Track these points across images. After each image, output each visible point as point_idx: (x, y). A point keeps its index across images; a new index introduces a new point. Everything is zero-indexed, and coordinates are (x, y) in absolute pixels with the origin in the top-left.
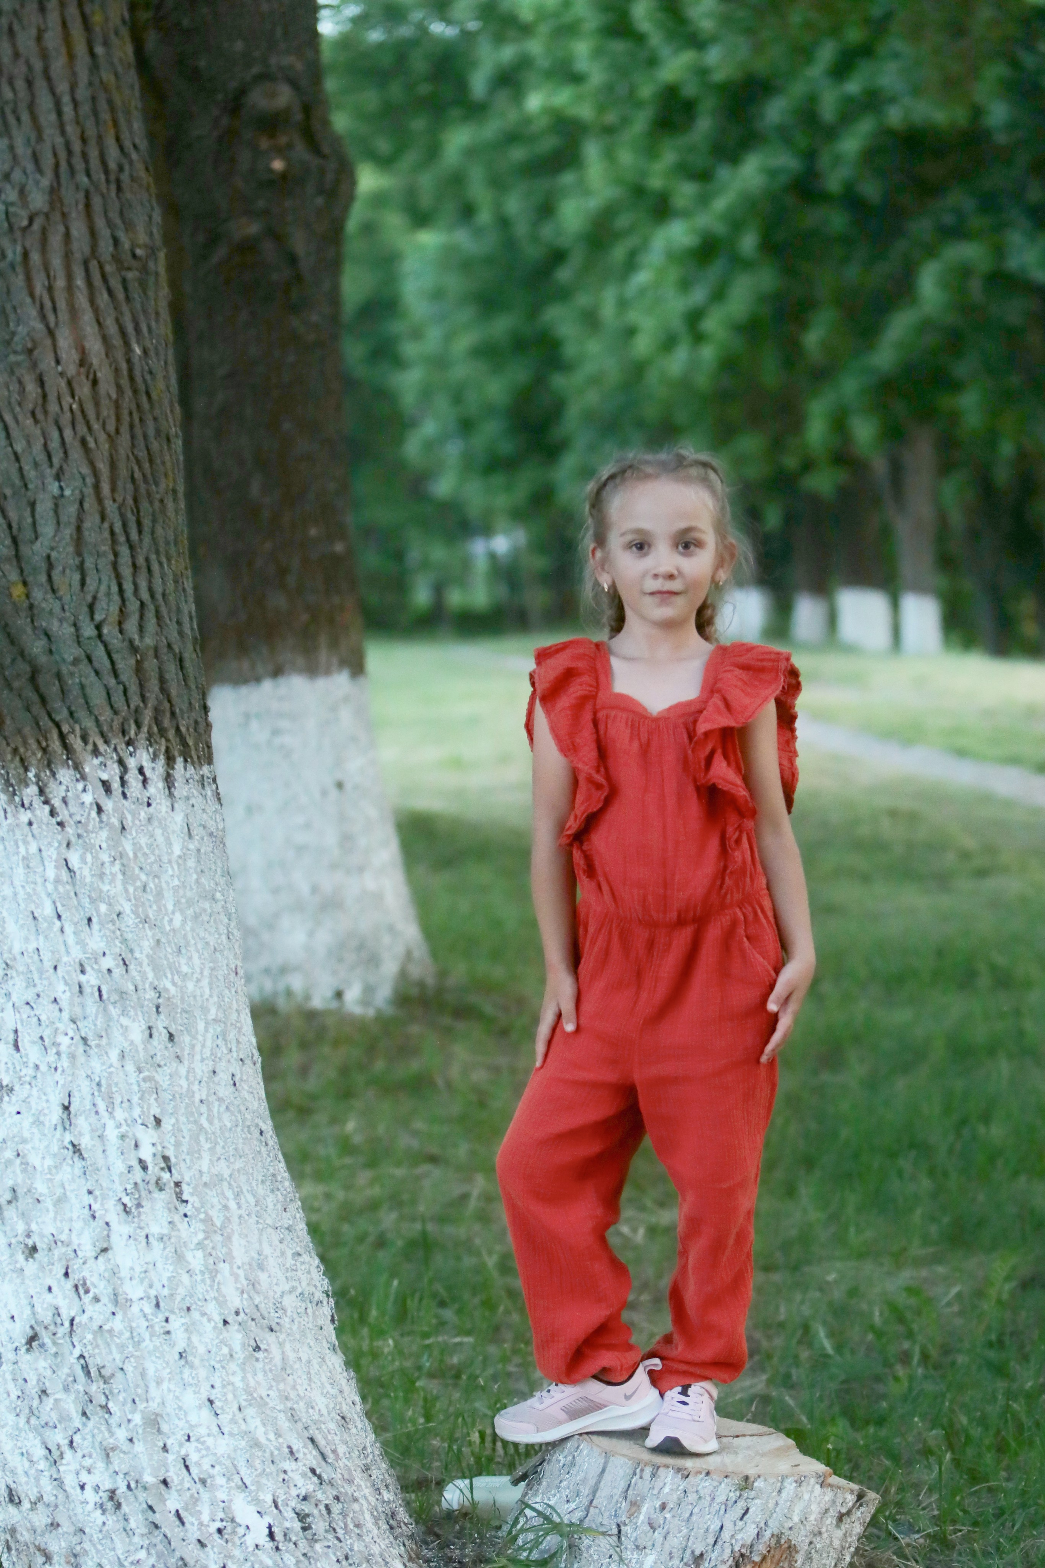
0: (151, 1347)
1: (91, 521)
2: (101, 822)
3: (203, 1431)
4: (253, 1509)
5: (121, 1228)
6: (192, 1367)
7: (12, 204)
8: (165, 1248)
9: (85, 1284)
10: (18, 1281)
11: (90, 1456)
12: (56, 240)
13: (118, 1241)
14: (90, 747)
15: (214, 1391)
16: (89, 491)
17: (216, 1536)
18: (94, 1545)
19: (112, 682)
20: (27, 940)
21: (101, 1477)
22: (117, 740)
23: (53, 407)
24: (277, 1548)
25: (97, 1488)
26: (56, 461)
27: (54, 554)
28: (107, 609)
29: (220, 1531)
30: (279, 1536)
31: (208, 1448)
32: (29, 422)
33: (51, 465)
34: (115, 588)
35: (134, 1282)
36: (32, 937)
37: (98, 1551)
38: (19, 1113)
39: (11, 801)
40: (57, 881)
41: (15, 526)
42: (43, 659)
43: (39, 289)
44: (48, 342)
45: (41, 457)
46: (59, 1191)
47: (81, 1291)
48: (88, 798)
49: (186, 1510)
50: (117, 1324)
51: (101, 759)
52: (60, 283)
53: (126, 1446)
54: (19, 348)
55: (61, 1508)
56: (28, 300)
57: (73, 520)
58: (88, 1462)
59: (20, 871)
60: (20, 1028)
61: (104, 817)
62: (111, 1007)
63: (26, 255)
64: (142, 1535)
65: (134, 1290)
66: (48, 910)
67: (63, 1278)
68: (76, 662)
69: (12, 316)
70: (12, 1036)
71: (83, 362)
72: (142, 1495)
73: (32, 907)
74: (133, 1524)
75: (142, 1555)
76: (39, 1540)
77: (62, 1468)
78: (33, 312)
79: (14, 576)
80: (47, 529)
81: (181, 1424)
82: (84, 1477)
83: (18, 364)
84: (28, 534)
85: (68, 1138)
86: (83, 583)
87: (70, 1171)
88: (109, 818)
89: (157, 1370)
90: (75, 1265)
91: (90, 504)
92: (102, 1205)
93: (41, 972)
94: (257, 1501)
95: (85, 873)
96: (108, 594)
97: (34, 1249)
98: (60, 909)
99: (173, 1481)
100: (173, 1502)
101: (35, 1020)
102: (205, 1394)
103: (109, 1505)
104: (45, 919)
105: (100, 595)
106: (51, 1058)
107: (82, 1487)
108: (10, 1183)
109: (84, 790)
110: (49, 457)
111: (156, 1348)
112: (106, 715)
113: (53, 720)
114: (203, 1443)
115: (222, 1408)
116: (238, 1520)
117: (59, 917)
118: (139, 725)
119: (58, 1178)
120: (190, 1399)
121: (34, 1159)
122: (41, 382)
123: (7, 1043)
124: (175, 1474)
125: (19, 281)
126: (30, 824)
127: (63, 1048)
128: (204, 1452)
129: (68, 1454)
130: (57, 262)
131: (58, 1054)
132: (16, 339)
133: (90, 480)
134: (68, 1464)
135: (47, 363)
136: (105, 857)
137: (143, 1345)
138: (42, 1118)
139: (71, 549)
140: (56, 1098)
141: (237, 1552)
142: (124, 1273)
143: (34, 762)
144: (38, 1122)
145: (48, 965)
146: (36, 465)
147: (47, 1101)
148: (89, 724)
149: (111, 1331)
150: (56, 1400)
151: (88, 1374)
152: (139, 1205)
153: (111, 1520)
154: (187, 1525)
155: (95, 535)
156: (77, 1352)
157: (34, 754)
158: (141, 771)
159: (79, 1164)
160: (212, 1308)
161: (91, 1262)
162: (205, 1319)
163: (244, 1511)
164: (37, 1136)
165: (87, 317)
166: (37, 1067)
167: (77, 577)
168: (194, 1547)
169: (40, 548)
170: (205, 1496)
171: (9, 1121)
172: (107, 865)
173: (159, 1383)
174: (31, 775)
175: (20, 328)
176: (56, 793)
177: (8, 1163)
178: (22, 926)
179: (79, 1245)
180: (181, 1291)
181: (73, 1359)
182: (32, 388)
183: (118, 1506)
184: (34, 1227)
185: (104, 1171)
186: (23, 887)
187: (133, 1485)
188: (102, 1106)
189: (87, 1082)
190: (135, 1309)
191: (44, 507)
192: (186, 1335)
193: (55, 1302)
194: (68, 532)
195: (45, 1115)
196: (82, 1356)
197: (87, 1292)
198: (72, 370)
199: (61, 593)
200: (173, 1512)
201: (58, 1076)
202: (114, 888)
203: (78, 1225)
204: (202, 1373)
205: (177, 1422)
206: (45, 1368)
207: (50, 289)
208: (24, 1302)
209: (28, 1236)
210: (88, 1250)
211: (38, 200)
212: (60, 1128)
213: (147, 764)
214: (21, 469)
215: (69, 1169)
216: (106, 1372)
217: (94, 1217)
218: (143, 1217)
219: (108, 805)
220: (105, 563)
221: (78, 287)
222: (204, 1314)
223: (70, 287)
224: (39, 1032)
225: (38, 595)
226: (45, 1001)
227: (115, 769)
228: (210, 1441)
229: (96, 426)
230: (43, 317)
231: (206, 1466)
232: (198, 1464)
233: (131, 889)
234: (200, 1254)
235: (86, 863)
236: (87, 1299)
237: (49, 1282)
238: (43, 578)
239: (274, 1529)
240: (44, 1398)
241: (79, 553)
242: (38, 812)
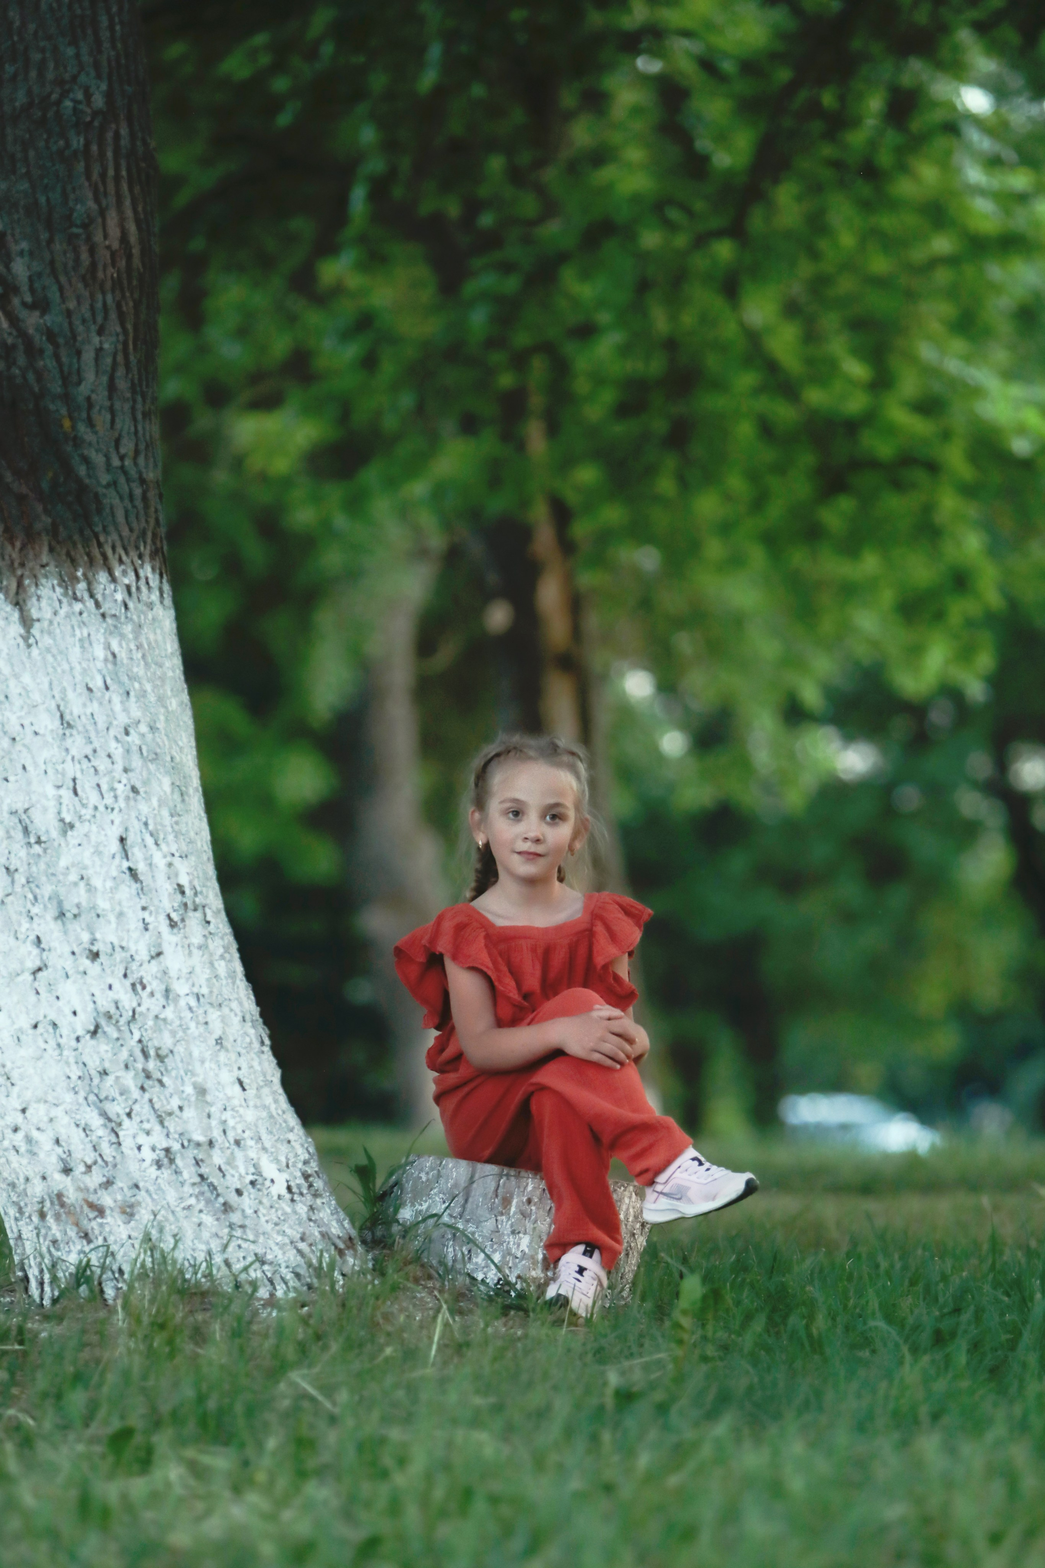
0: (196, 1033)
1: (121, 372)
2: (126, 617)
3: (236, 1102)
4: (274, 1167)
5: (169, 939)
6: (227, 1050)
7: (80, 102)
8: (203, 955)
9: (141, 983)
10: (81, 981)
11: (148, 1121)
12: (110, 135)
13: (167, 949)
14: (117, 556)
15: (241, 1072)
16: (120, 347)
17: (250, 1187)
18: (150, 1195)
19: (130, 506)
20: (84, 705)
21: (159, 1139)
22: (134, 554)
23: (100, 275)
24: (292, 1200)
25: (153, 1149)
26: (100, 319)
27: (94, 396)
28: (127, 446)
29: (253, 1183)
30: (295, 1190)
31: (241, 1116)
32: (80, 285)
33: (95, 322)
34: (133, 429)
35: (182, 981)
36: (88, 703)
37: (153, 1200)
38: (80, 845)
39: (65, 594)
40: (106, 660)
41: (66, 369)
42: (87, 481)
43: (95, 176)
44: (100, 220)
45: (88, 315)
46: (118, 908)
47: (139, 987)
48: (119, 597)
49: (228, 1163)
50: (169, 1013)
51: (123, 567)
52: (111, 172)
53: (177, 1112)
54: (78, 222)
55: (119, 1166)
56: (86, 184)
57: (109, 369)
58: (146, 1126)
59: (77, 649)
60: (79, 775)
61: (129, 615)
62: (149, 764)
63: (87, 145)
64: (194, 1184)
65: (181, 988)
66: (100, 683)
67: (122, 978)
68: (108, 486)
69: (72, 196)
70: (71, 784)
71: (124, 238)
72: (192, 1152)
73: (88, 680)
74: (186, 1175)
75: (192, 1201)
76: (92, 1198)
77: (121, 1134)
78: (90, 195)
79: (64, 411)
80: (90, 376)
81: (221, 1095)
82: (142, 1139)
83: (77, 236)
84: (75, 378)
85: (126, 864)
86: (113, 422)
87: (128, 889)
88: (132, 615)
89: (201, 1052)
90: (134, 966)
91: (120, 358)
92: (156, 918)
93: (97, 732)
94: (277, 1161)
95: (122, 655)
96: (129, 433)
97: (95, 956)
98: (109, 681)
99: (217, 1141)
100: (217, 1158)
101: (92, 770)
102: (236, 1073)
103: (166, 1161)
104: (99, 689)
105: (124, 433)
106: (109, 800)
107: (139, 1148)
108: (76, 901)
109: (115, 591)
110: (94, 315)
111: (200, 1035)
112: (126, 532)
113: (93, 531)
114: (237, 1112)
115: (249, 1085)
116: (265, 1174)
117: (107, 688)
118: (145, 543)
119: (117, 896)
120: (227, 1077)
121: (97, 882)
122: (92, 251)
123: (68, 789)
124: (217, 1134)
125: (81, 167)
126: (81, 613)
127: (119, 792)
128: (238, 1119)
129: (126, 1122)
130: (110, 154)
131: (116, 797)
132: (75, 215)
133: (121, 338)
134: (127, 1130)
135: (98, 237)
136: (133, 647)
137: (189, 1032)
138: (101, 848)
139: (106, 393)
140: (115, 832)
141: (265, 1200)
142: (173, 973)
143: (82, 563)
144: (98, 852)
145: (102, 725)
146: (84, 321)
147: (106, 835)
148: (115, 536)
149: (165, 1020)
150: (117, 1078)
151: (145, 1054)
152: (183, 920)
153: (166, 1173)
154: (228, 1177)
155: (122, 384)
156: (137, 1036)
157: (82, 557)
158: (147, 579)
159: (135, 886)
160: (234, 1005)
161: (146, 965)
162: (232, 1014)
163: (269, 1170)
164: (98, 863)
165: (128, 202)
166: (96, 808)
167: (108, 417)
168: (234, 1194)
169: (84, 389)
170: (239, 1154)
171: (73, 851)
172: (134, 652)
173: (203, 1062)
174: (79, 574)
175: (79, 207)
176: (99, 591)
177: (76, 884)
178: (80, 694)
179: (137, 951)
180: (215, 991)
181: (133, 1042)
182: (85, 256)
183: (172, 1161)
184: (98, 936)
185: (154, 892)
186: (80, 663)
187: (186, 1144)
188: (150, 841)
189: (136, 822)
190: (182, 1003)
191: (88, 356)
192: (221, 1025)
193: (116, 997)
194: (105, 379)
195: (105, 846)
196: (140, 1041)
197: (144, 988)
198: (116, 245)
199: (98, 428)
200: (217, 1166)
201: (115, 816)
202: (139, 670)
203: (135, 935)
204: (233, 1056)
205: (217, 1093)
206: (107, 1051)
207: (103, 176)
208: (88, 998)
209: (92, 944)
210: (143, 954)
211: (99, 101)
212: (118, 857)
213: (150, 575)
214: (70, 324)
215: (127, 889)
216: (163, 1052)
217: (146, 929)
218: (187, 929)
219: (131, 605)
220: (127, 406)
221: (123, 177)
222: (231, 1010)
223: (117, 178)
224: (96, 780)
225: (82, 428)
226: (102, 754)
227: (132, 575)
228: (241, 1110)
229: (128, 294)
230: (97, 200)
231: (240, 1131)
232: (234, 1128)
233: (149, 674)
234: (223, 963)
235: (122, 647)
236: (145, 994)
237: (110, 980)
238: (84, 415)
239: (292, 1184)
240: (105, 1077)
241: (110, 398)
242: (88, 604)
